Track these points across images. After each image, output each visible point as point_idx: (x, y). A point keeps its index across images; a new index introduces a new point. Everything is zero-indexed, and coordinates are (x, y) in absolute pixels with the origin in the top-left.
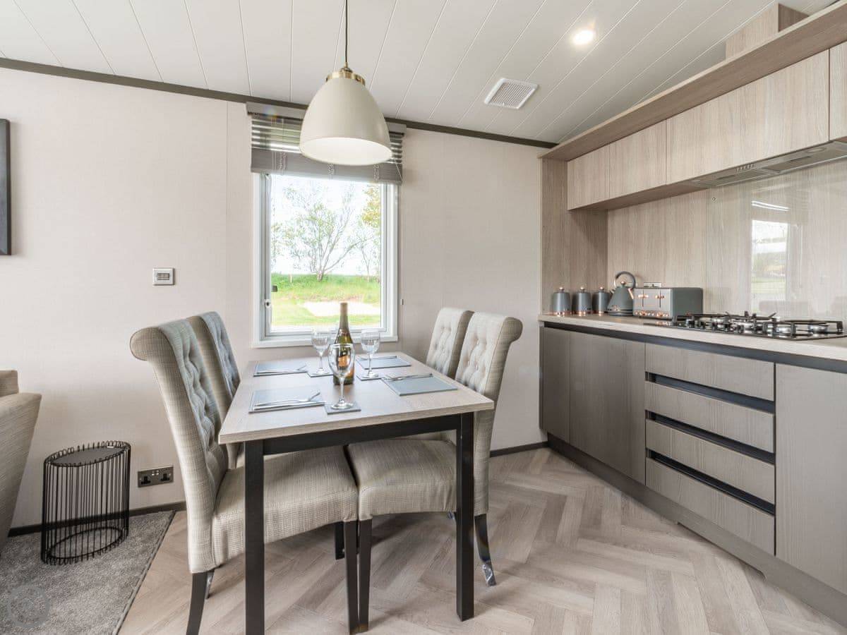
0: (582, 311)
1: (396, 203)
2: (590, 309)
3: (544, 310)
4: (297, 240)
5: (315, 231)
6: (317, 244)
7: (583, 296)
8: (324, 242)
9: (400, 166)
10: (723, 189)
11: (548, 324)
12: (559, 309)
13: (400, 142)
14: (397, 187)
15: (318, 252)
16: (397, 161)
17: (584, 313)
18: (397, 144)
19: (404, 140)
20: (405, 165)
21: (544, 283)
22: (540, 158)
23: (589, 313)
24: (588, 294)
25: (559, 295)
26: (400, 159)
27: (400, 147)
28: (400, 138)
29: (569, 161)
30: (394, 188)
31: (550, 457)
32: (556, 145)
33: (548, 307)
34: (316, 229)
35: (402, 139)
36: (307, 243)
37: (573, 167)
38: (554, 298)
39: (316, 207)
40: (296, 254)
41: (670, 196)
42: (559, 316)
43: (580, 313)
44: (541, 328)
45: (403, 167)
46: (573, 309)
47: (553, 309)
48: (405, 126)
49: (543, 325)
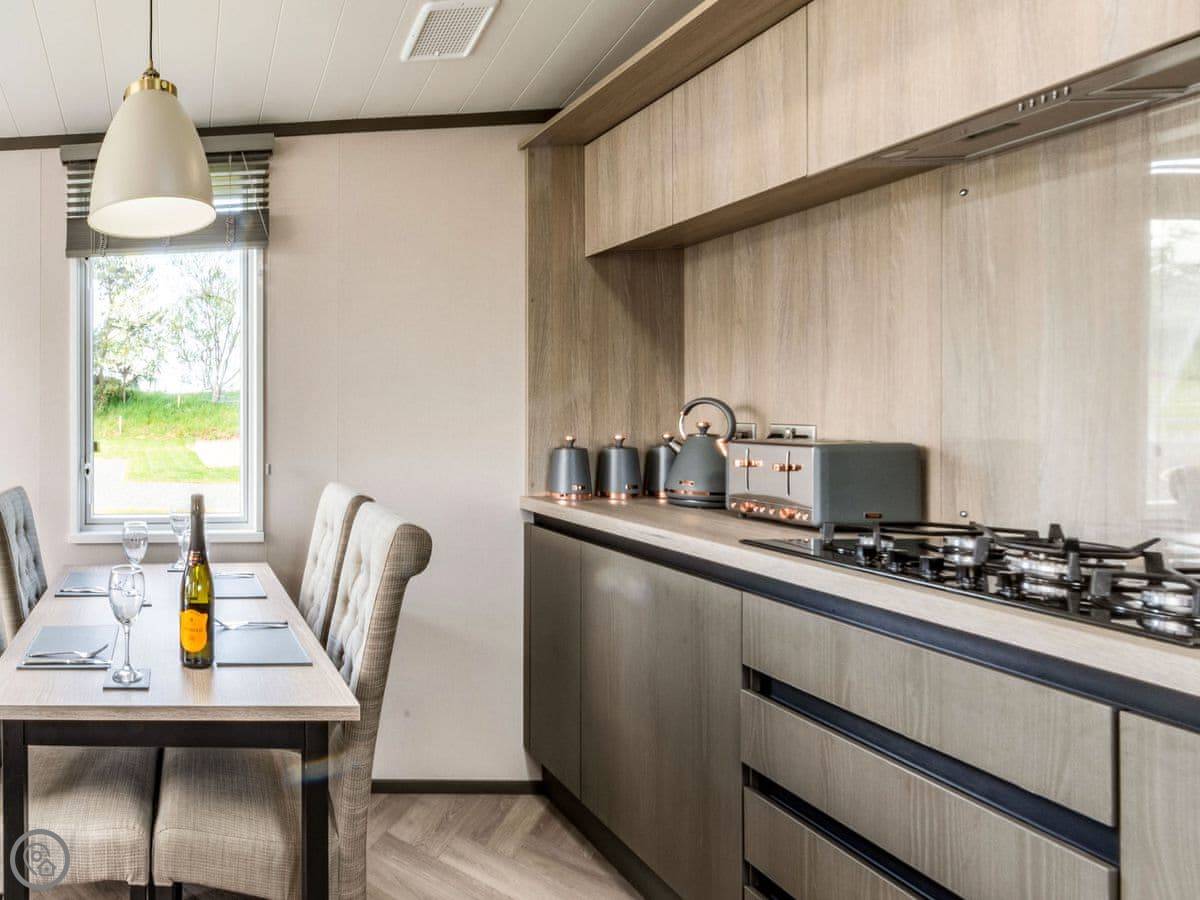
0: (619, 493)
1: (261, 282)
2: (635, 487)
3: (532, 485)
4: (187, 334)
5: (210, 317)
6: (213, 339)
7: (619, 457)
8: (222, 336)
9: (266, 213)
10: (991, 162)
11: (541, 521)
12: (562, 487)
13: (266, 167)
14: (262, 251)
15: (213, 352)
16: (261, 204)
17: (623, 496)
18: (263, 172)
19: (272, 162)
20: (273, 209)
21: (533, 424)
22: (524, 148)
23: (634, 496)
24: (633, 453)
25: (564, 453)
26: (266, 200)
27: (265, 176)
28: (266, 159)
29: (588, 143)
30: (258, 254)
31: (543, 820)
32: (557, 111)
33: (541, 482)
34: (211, 314)
35: (269, 162)
36: (198, 337)
37: (597, 155)
38: (553, 459)
39: (212, 274)
40: (185, 358)
41: (837, 197)
42: (563, 503)
43: (613, 495)
44: (526, 525)
45: (271, 213)
46: (594, 487)
47: (551, 483)
48: (272, 135)
49: (532, 521)
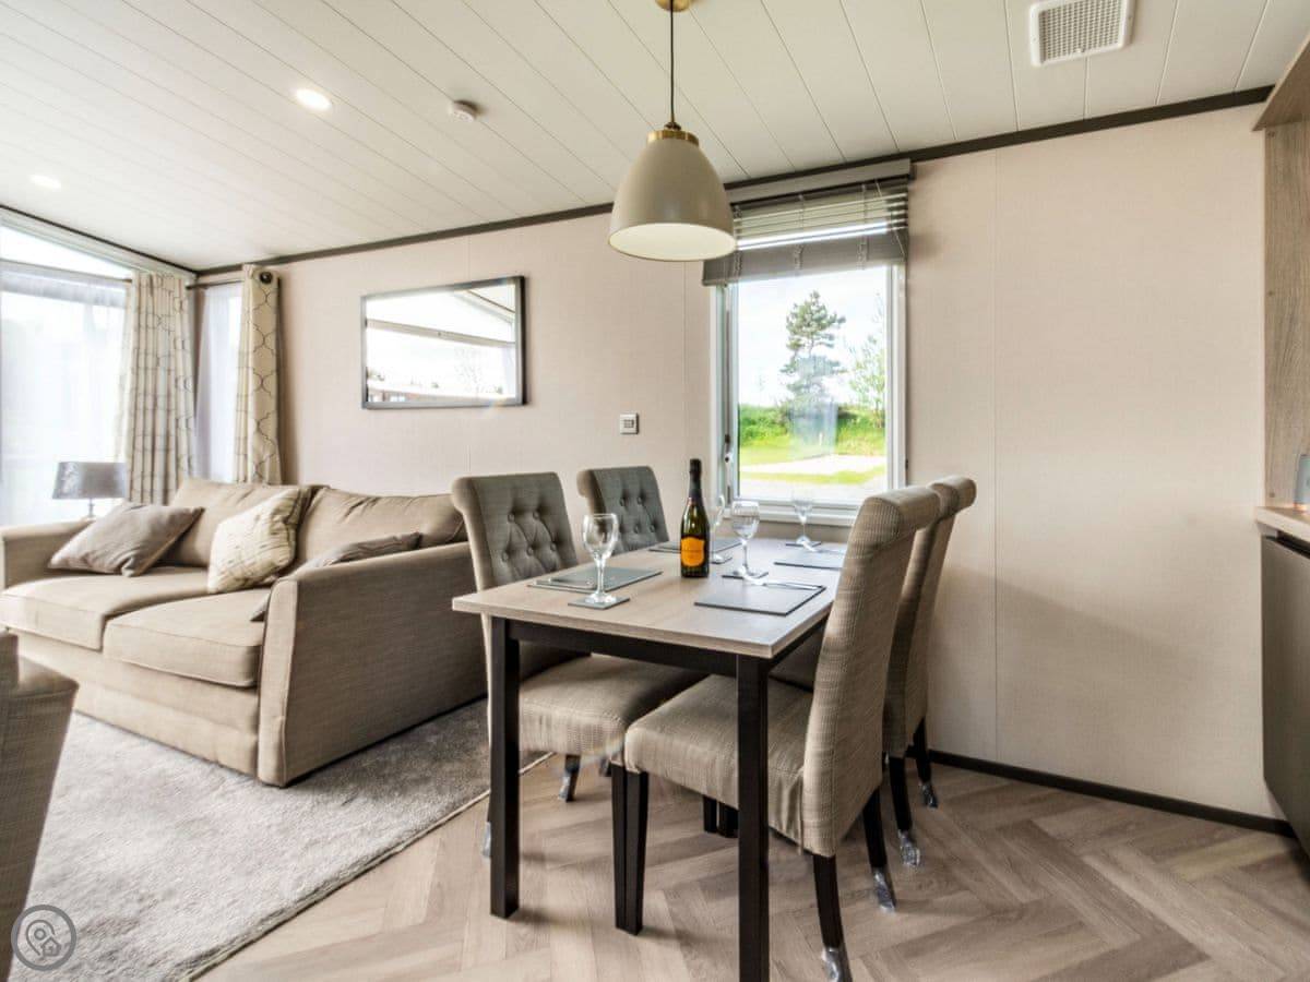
3: (1271, 495)
9: (905, 232)
13: (906, 191)
14: (904, 267)
16: (902, 224)
18: (903, 195)
19: (913, 186)
20: (912, 228)
21: (1273, 428)
26: (906, 220)
27: (905, 199)
28: (906, 183)
35: (910, 187)
44: (1263, 539)
48: (910, 161)
49: (1274, 535)
